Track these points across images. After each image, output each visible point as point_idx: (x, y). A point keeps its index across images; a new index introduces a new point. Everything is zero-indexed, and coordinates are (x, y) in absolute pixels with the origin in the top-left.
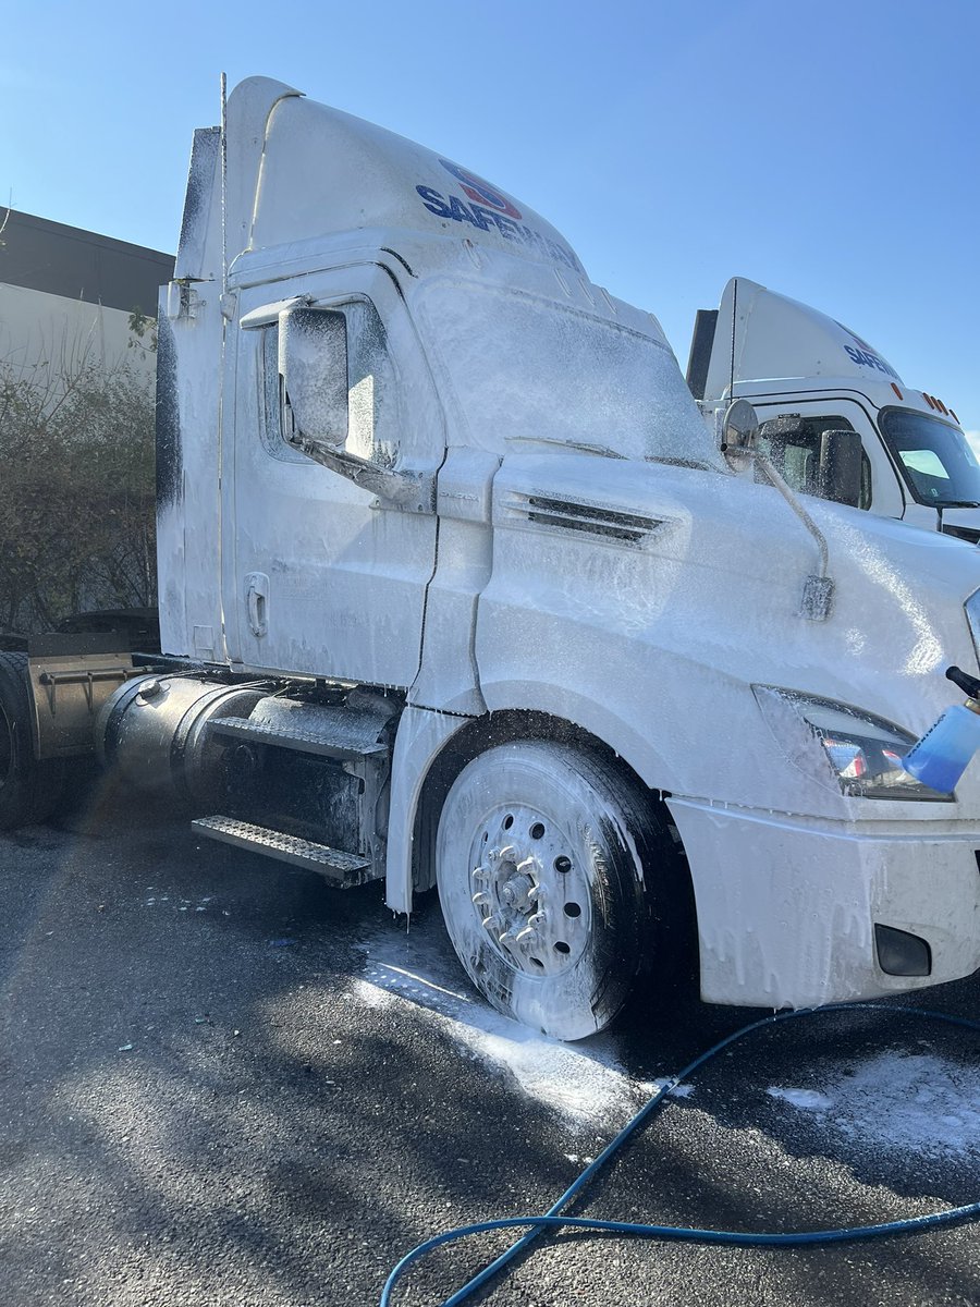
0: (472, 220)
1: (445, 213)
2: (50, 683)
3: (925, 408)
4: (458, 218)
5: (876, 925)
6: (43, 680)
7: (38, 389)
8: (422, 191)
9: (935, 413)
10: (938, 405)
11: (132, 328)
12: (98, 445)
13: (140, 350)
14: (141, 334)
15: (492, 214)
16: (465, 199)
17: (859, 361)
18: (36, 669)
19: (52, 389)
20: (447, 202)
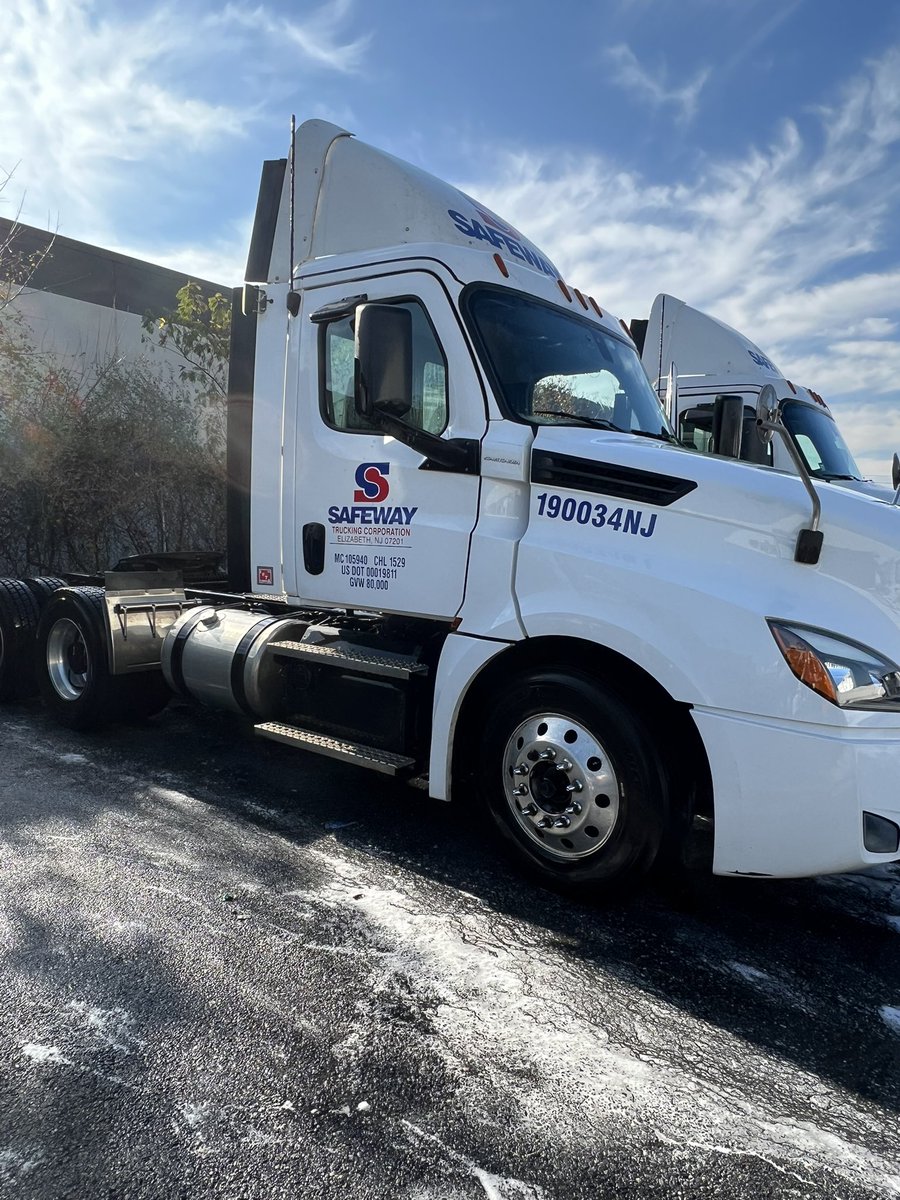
0: (488, 239)
1: (470, 233)
2: (122, 612)
3: (811, 401)
4: (480, 237)
5: (864, 812)
6: (118, 609)
7: (76, 376)
8: (453, 214)
9: (817, 404)
10: (817, 398)
11: (144, 327)
12: (120, 422)
13: (150, 345)
14: (151, 332)
15: (503, 236)
16: (483, 223)
17: (759, 363)
18: (112, 601)
19: (86, 374)
20: (471, 224)
